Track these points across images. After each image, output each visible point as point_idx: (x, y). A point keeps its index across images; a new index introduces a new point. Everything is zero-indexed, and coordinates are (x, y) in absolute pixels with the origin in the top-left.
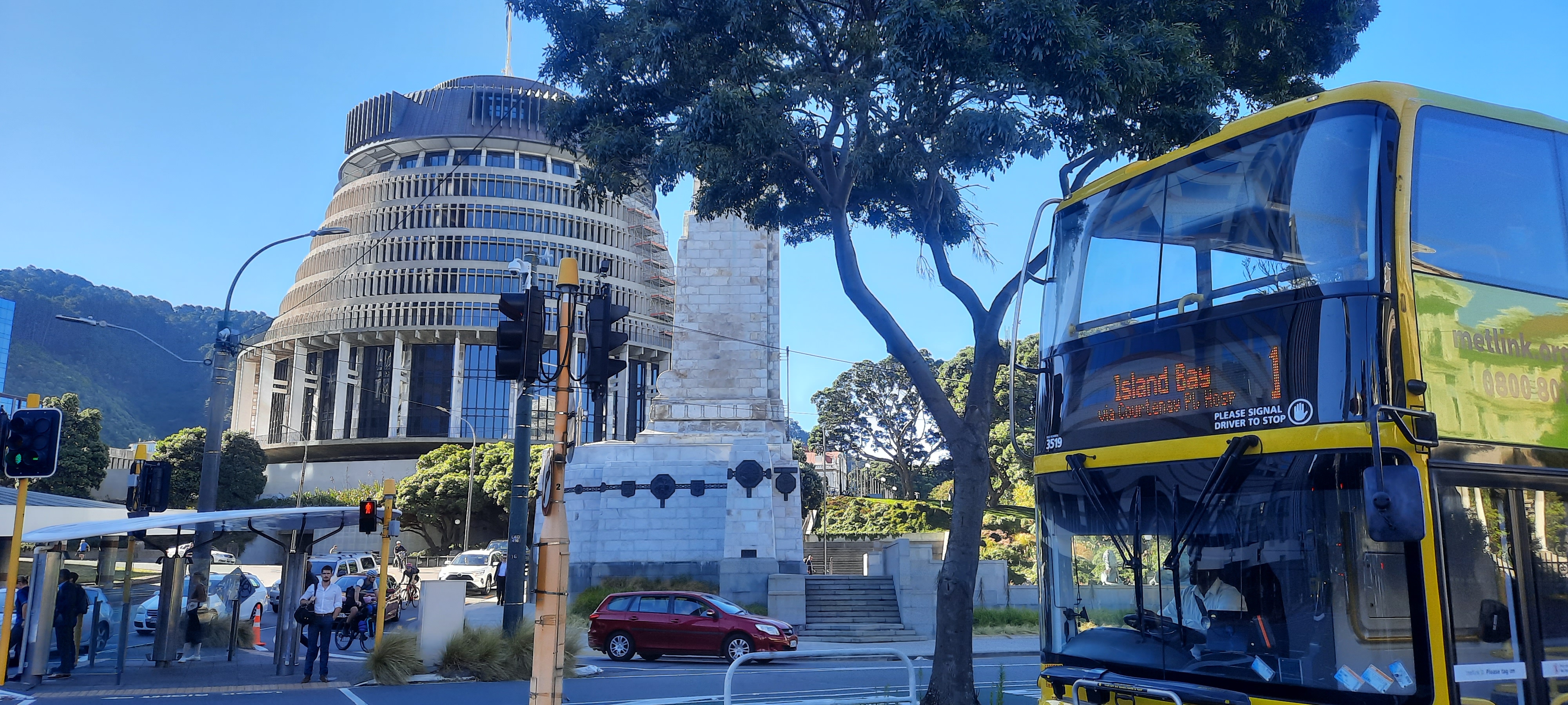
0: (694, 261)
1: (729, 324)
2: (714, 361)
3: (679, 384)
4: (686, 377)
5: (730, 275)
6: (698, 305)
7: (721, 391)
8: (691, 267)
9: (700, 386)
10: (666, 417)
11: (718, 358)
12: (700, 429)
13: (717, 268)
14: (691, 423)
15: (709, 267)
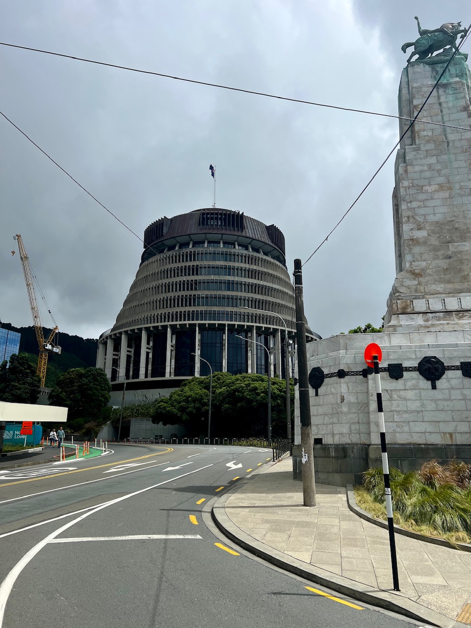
0: (415, 182)
1: (456, 229)
2: (448, 261)
3: (416, 282)
4: (421, 276)
5: (450, 189)
6: (424, 215)
7: (458, 286)
8: (413, 186)
9: (436, 283)
10: (409, 310)
11: (450, 257)
12: (444, 318)
13: (438, 184)
14: (434, 314)
15: (430, 185)
